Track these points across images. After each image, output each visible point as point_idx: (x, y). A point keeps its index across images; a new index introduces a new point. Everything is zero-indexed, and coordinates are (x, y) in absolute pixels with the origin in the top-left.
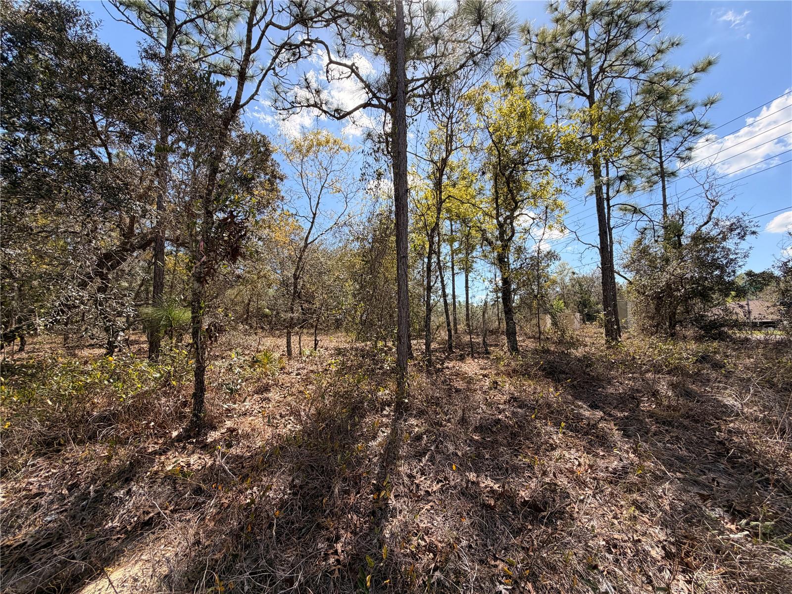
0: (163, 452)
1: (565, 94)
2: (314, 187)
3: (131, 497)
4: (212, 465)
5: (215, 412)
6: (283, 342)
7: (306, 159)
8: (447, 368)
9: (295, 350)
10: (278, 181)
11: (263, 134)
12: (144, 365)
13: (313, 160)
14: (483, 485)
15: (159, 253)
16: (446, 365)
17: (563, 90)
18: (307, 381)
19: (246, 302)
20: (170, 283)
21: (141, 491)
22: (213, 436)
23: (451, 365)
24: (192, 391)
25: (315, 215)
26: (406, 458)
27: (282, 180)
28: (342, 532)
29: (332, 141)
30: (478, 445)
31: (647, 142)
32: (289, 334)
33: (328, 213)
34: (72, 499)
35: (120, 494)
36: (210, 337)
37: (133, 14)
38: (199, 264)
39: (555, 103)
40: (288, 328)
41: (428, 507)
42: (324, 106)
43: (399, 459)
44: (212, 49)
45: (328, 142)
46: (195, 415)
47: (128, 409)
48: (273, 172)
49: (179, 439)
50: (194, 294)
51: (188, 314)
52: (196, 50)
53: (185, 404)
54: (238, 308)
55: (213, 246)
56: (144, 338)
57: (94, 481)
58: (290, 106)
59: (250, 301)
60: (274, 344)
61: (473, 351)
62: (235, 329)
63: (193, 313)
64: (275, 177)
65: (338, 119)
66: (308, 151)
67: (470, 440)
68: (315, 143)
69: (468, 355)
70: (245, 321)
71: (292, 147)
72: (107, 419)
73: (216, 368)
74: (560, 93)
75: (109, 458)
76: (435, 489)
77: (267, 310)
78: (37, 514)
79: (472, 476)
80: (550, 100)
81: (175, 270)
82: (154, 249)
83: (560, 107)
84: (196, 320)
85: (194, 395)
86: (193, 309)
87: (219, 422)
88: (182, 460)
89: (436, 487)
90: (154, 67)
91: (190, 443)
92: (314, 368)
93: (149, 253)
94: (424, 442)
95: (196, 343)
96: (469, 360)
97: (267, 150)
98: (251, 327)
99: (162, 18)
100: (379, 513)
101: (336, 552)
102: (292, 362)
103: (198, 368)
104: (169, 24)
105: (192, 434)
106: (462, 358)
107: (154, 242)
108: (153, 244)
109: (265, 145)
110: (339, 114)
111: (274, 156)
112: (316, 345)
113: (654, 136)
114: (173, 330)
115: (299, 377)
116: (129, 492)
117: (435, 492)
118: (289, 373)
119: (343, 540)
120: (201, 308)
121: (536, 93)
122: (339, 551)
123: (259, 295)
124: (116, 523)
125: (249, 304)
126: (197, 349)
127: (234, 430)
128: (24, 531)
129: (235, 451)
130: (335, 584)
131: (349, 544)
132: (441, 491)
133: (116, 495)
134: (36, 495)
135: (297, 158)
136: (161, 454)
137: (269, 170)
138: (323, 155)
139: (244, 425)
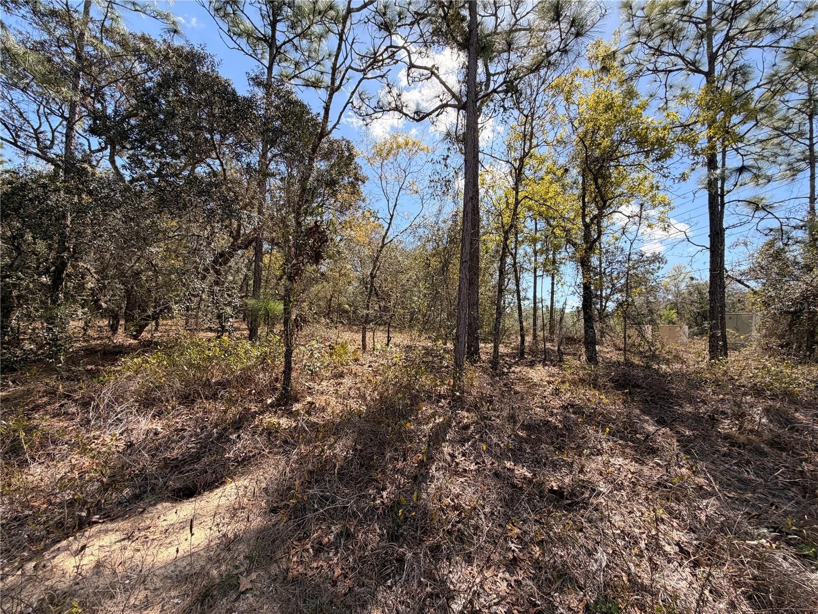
0: (262, 413)
1: (677, 72)
2: (392, 190)
3: (240, 440)
4: (295, 427)
5: (299, 388)
6: (359, 337)
7: (386, 161)
8: (514, 372)
9: (369, 345)
10: (360, 183)
11: (348, 139)
12: (248, 346)
13: (392, 163)
14: (517, 472)
15: (259, 253)
16: (513, 369)
17: (675, 68)
18: (376, 372)
19: (329, 297)
20: (265, 278)
21: (246, 437)
22: (297, 406)
23: (518, 370)
24: (282, 369)
25: (392, 216)
26: (450, 441)
27: (364, 182)
28: (389, 485)
29: (411, 143)
30: (521, 440)
31: (791, 121)
32: (364, 329)
33: (406, 214)
34: (202, 436)
35: (234, 437)
36: (297, 327)
37: (243, 42)
38: (290, 266)
39: (664, 82)
40: (363, 324)
41: (463, 480)
42: (404, 109)
43: (444, 441)
44: (306, 65)
45: (407, 144)
46: (284, 388)
47: (237, 378)
48: (355, 175)
49: (272, 405)
50: (286, 290)
51: (281, 307)
52: (293, 66)
53: (277, 380)
54: (321, 303)
55: (301, 251)
56: (244, 326)
57: (216, 426)
58: (372, 112)
59: (332, 296)
60: (350, 337)
61: (546, 358)
62: (318, 322)
63: (285, 305)
64: (357, 179)
65: (418, 121)
66: (388, 154)
67: (515, 436)
68: (395, 146)
69: (540, 362)
70: (327, 315)
71: (373, 151)
72: (223, 384)
73: (300, 352)
74: (670, 71)
75: (225, 412)
76: (472, 468)
77: (347, 306)
78: (183, 442)
79: (508, 464)
80: (658, 80)
81: (269, 266)
82: (255, 248)
83: (671, 87)
84: (287, 311)
85: (284, 372)
86: (285, 302)
87: (302, 397)
88: (274, 420)
89: (473, 467)
90: (260, 93)
91: (280, 410)
92: (384, 362)
93: (250, 252)
94: (470, 431)
95: (286, 330)
96: (539, 367)
97: (351, 154)
98: (332, 321)
99: (266, 41)
100: (420, 478)
101: (382, 497)
102: (365, 355)
103: (287, 351)
104: (270, 46)
105: (282, 403)
106: (532, 365)
107: (254, 242)
108: (254, 244)
109: (349, 150)
110: (419, 116)
111: (356, 160)
112: (389, 341)
113: (803, 112)
114: (270, 319)
115: (370, 369)
116: (239, 437)
117: (471, 471)
118: (362, 365)
119: (388, 490)
120: (291, 302)
121: (641, 74)
122: (385, 496)
123: (340, 292)
124: (231, 455)
125: (331, 300)
126: (287, 335)
127: (313, 403)
128: (176, 451)
129: (313, 419)
130: (378, 517)
131: (393, 494)
132: (478, 470)
133: (231, 437)
134: (182, 430)
135: (378, 162)
136: (259, 414)
137: (352, 174)
138: (402, 158)
139: (320, 401)
